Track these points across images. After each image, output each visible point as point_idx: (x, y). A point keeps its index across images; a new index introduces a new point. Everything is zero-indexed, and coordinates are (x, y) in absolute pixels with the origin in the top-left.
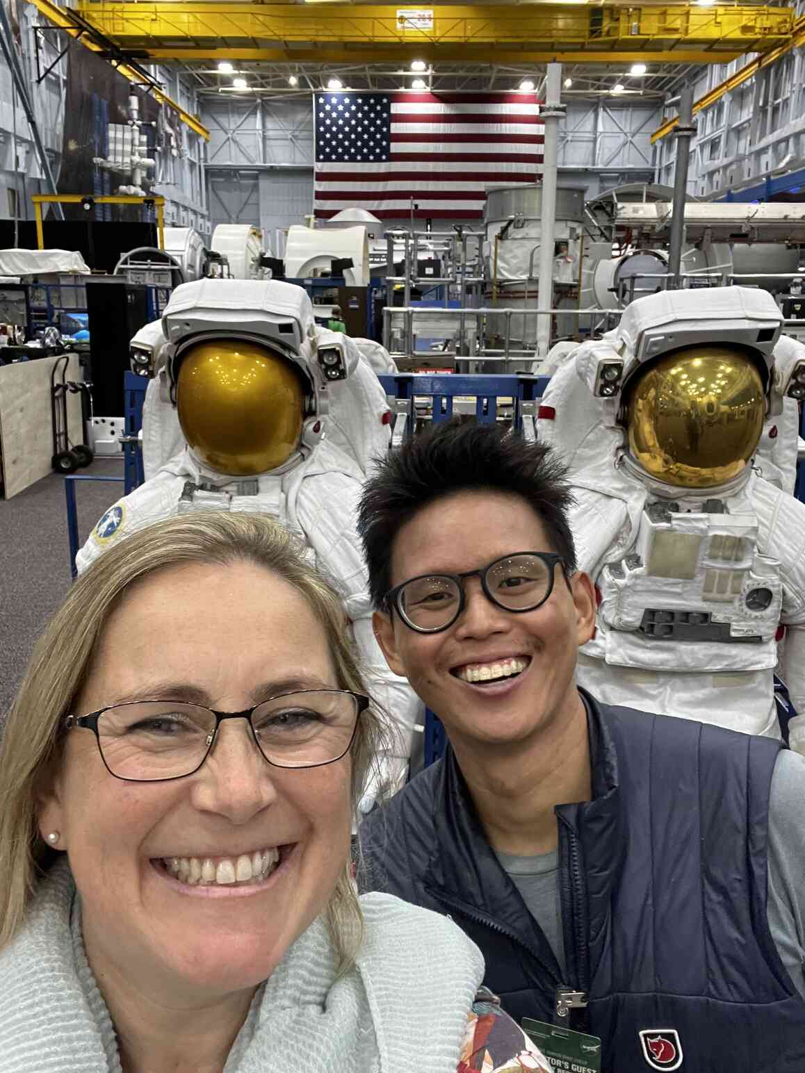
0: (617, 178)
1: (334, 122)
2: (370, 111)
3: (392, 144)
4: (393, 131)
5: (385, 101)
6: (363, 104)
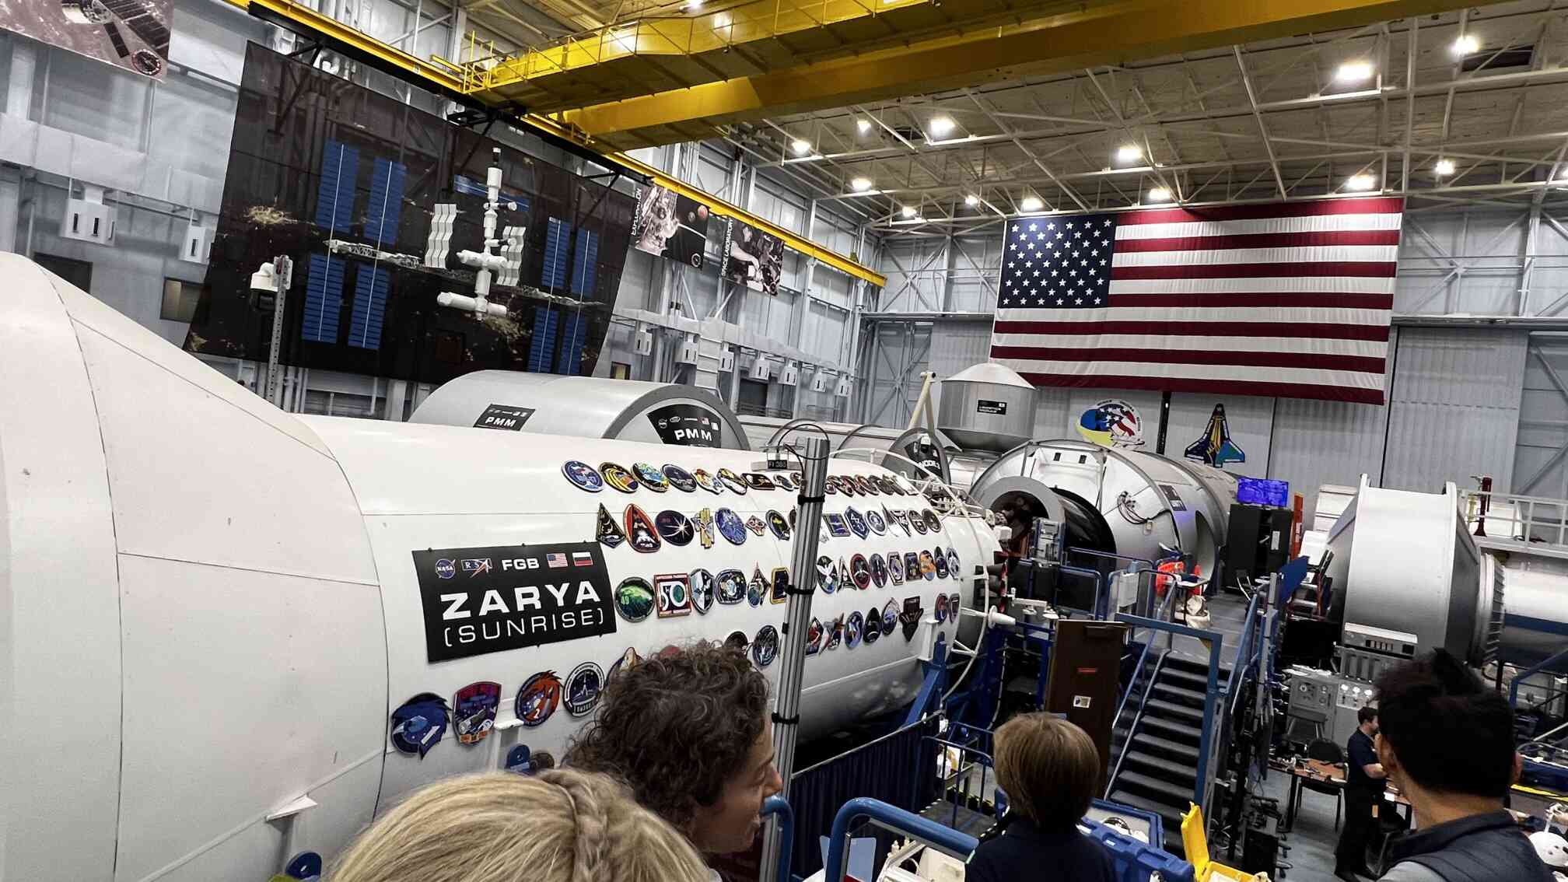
1: (1030, 255)
2: (1083, 239)
3: (1113, 283)
4: (1116, 264)
5: (1108, 223)
6: (1074, 230)
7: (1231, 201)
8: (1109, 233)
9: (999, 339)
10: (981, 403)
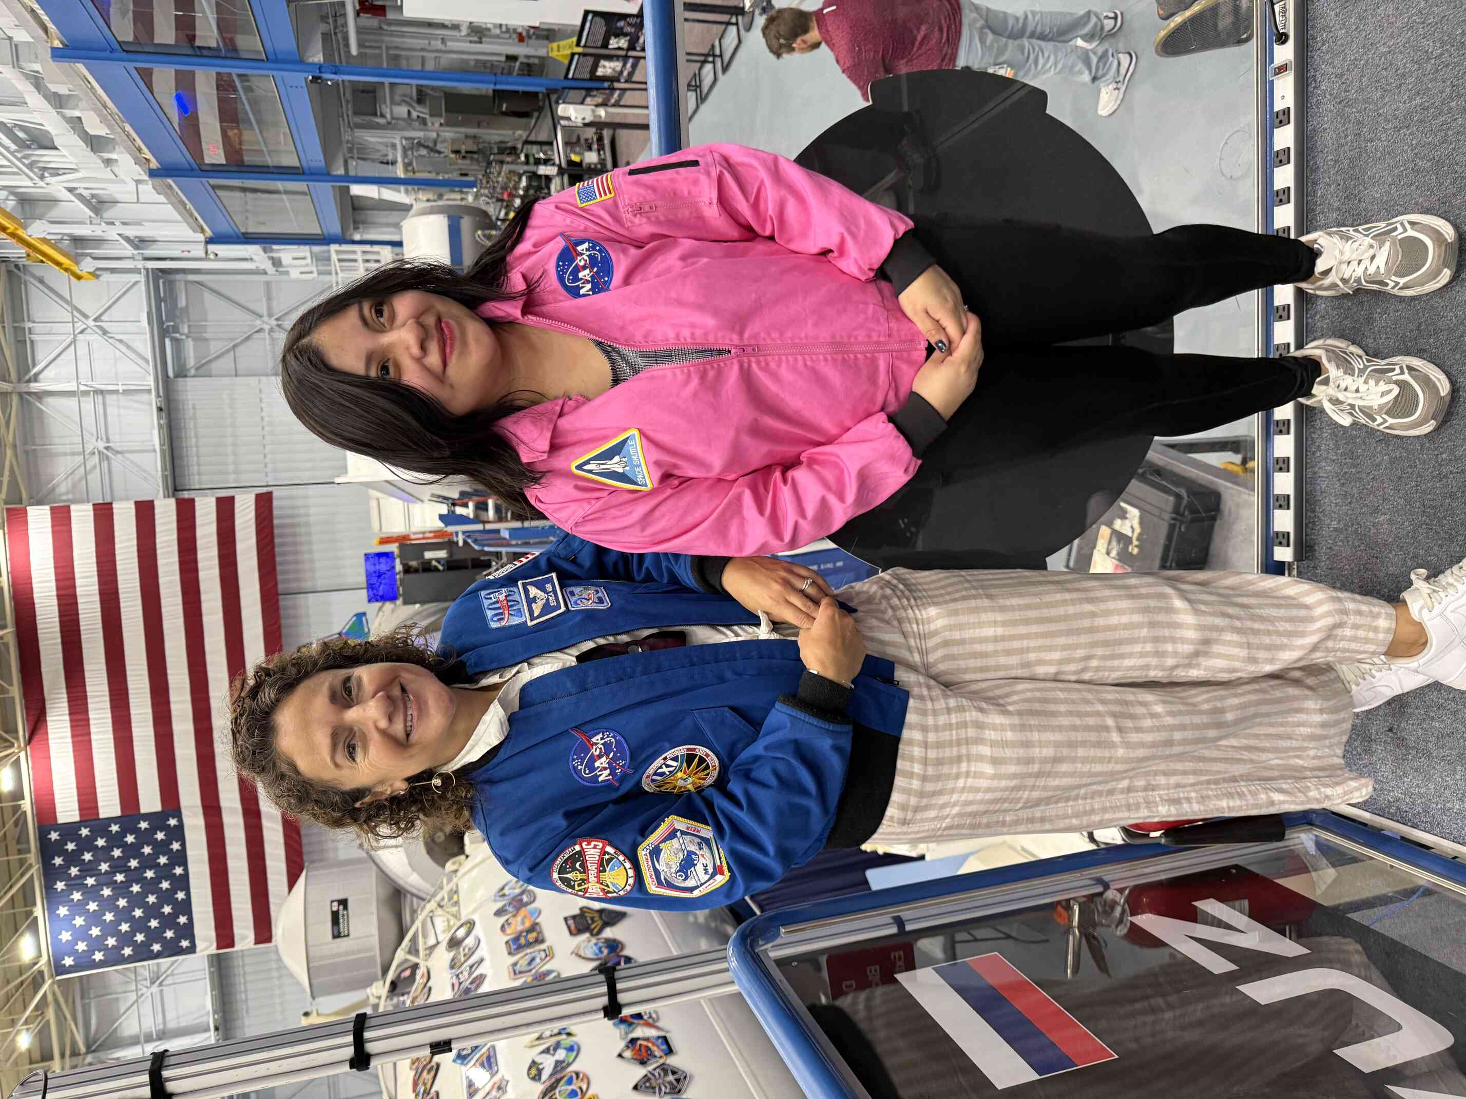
0: (176, 341)
1: (111, 929)
2: (80, 863)
3: (144, 808)
4: (116, 811)
5: (54, 836)
6: (68, 878)
7: (15, 691)
8: (69, 831)
9: (244, 938)
10: (337, 935)
